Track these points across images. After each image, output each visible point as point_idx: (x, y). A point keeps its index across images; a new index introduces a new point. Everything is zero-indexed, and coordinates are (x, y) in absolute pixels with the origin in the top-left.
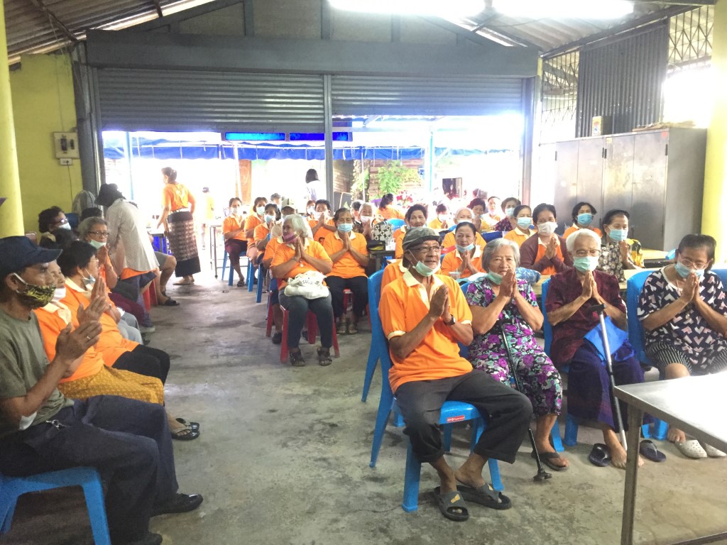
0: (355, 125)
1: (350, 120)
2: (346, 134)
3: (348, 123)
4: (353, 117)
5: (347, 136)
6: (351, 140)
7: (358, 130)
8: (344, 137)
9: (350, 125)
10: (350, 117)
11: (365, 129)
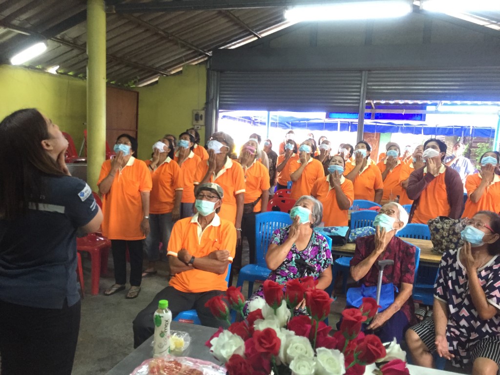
0: (429, 108)
1: (426, 104)
2: (421, 115)
3: (423, 107)
4: (429, 102)
5: (422, 117)
6: (424, 120)
7: (431, 112)
8: (419, 117)
9: (425, 109)
10: (425, 102)
11: (436, 112)
